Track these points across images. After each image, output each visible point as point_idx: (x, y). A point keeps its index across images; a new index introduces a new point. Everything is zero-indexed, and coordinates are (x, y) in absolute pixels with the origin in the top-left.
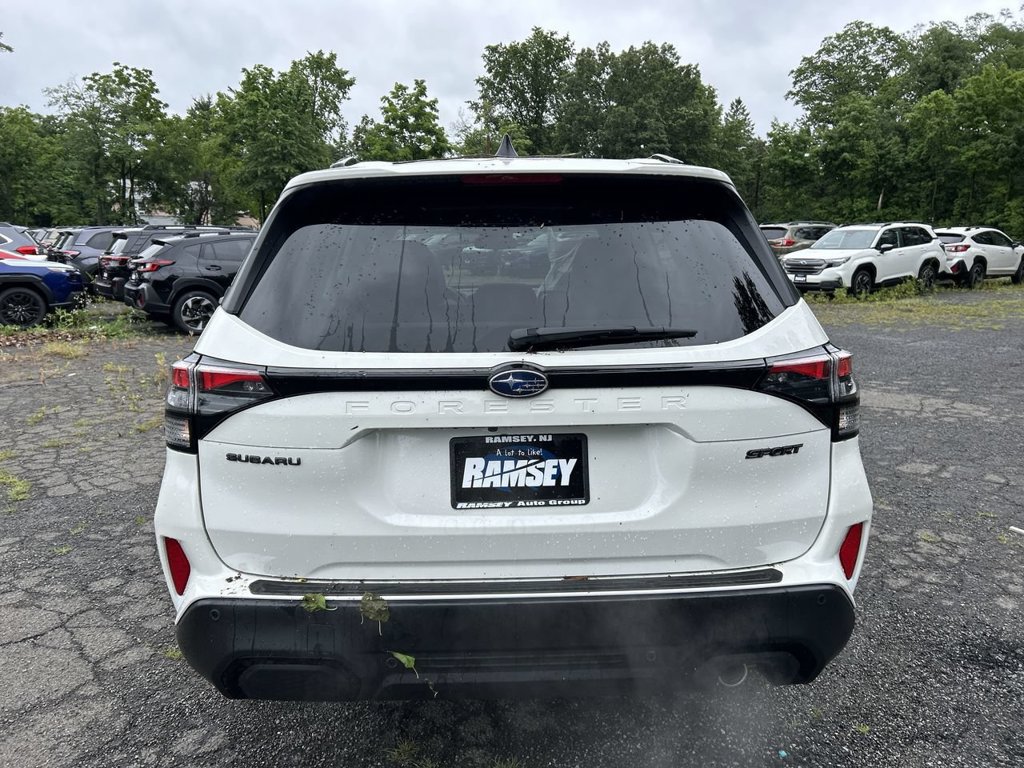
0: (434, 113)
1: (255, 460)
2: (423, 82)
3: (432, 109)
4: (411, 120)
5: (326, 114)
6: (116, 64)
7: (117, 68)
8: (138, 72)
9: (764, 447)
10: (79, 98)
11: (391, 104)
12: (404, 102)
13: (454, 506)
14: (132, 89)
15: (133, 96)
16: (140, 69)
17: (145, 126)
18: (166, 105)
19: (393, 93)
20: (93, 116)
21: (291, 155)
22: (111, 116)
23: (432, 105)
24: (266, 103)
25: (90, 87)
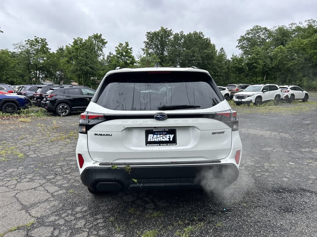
0: (131, 51)
1: (101, 135)
2: (128, 42)
3: (131, 50)
4: (124, 54)
5: (99, 52)
6: (35, 37)
7: (36, 38)
8: (42, 39)
9: (216, 132)
10: (24, 47)
11: (118, 49)
12: (122, 48)
13: (146, 145)
14: (40, 44)
15: (40, 46)
16: (42, 38)
17: (44, 55)
18: (50, 49)
19: (119, 46)
20: (28, 52)
21: (88, 64)
22: (33, 52)
23: (131, 49)
24: (81, 49)
25: (27, 44)
